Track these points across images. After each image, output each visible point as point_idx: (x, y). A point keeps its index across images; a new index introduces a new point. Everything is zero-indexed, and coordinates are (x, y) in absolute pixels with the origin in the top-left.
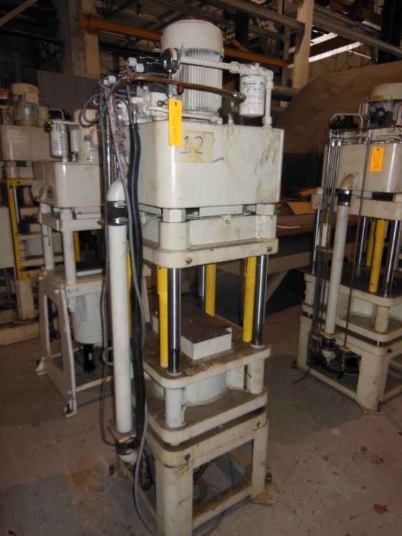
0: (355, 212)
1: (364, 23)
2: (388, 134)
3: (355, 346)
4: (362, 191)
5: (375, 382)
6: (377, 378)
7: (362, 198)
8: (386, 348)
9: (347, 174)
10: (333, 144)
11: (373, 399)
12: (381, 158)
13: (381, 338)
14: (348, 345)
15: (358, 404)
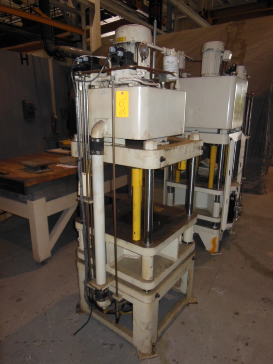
0: (110, 161)
1: (138, 11)
2: (130, 76)
3: (126, 294)
4: (113, 138)
5: (147, 328)
6: (149, 323)
7: (114, 145)
8: (154, 294)
9: (98, 120)
10: (81, 88)
11: (148, 343)
12: (126, 103)
13: (148, 287)
14: (119, 292)
15: (135, 348)
